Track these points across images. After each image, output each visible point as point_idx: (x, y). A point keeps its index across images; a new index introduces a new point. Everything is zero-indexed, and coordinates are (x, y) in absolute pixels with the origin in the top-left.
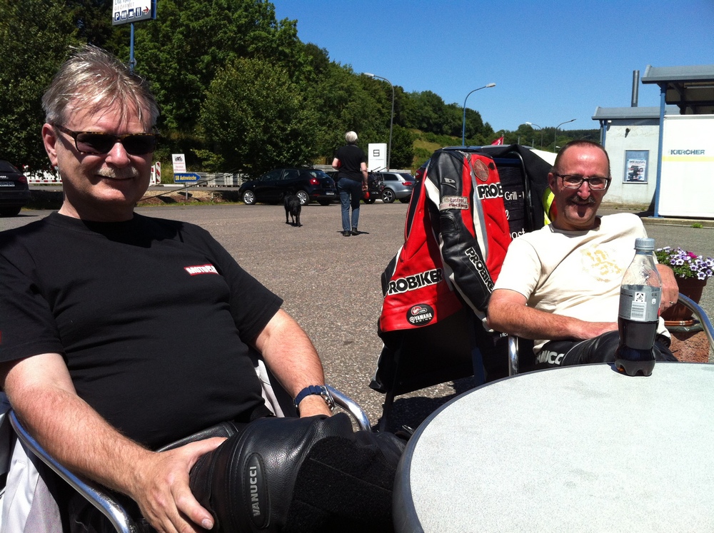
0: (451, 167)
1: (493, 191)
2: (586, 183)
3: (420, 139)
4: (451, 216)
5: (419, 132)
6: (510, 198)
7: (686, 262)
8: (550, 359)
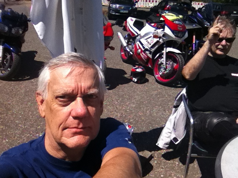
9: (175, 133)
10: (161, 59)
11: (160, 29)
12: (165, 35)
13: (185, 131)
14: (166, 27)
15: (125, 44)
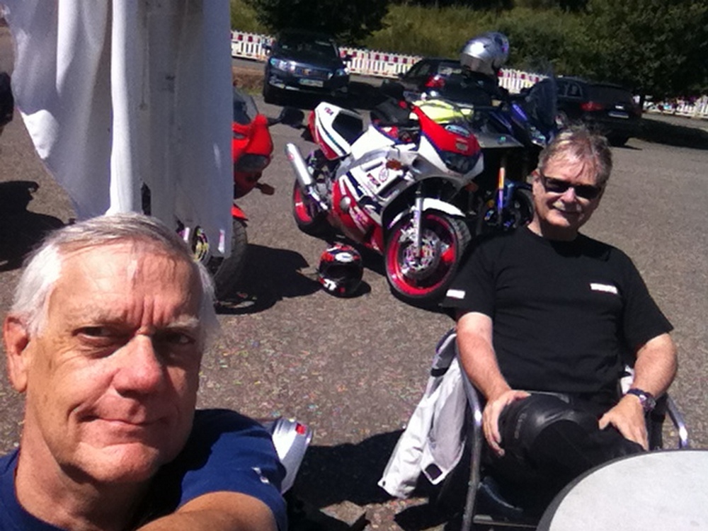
9: (433, 450)
10: (408, 228)
11: (406, 143)
12: (419, 162)
13: (460, 445)
14: (423, 140)
15: (307, 180)
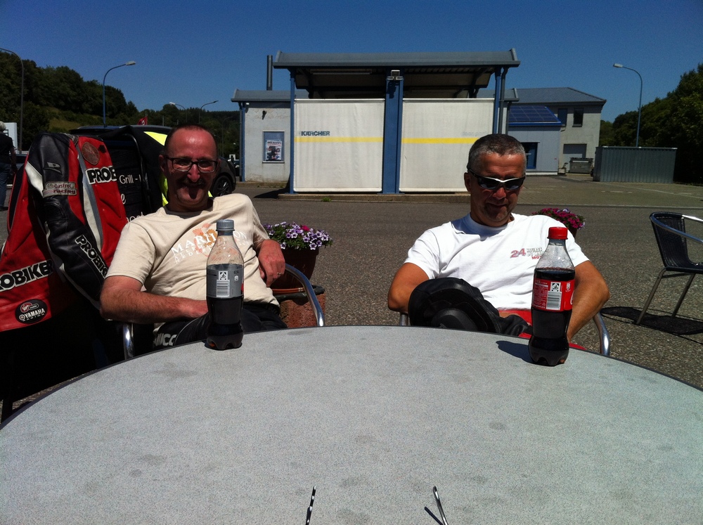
0: (55, 150)
1: (106, 174)
2: (195, 166)
3: (57, 118)
4: (56, 203)
5: (56, 111)
6: (126, 182)
7: (300, 235)
8: (164, 341)
